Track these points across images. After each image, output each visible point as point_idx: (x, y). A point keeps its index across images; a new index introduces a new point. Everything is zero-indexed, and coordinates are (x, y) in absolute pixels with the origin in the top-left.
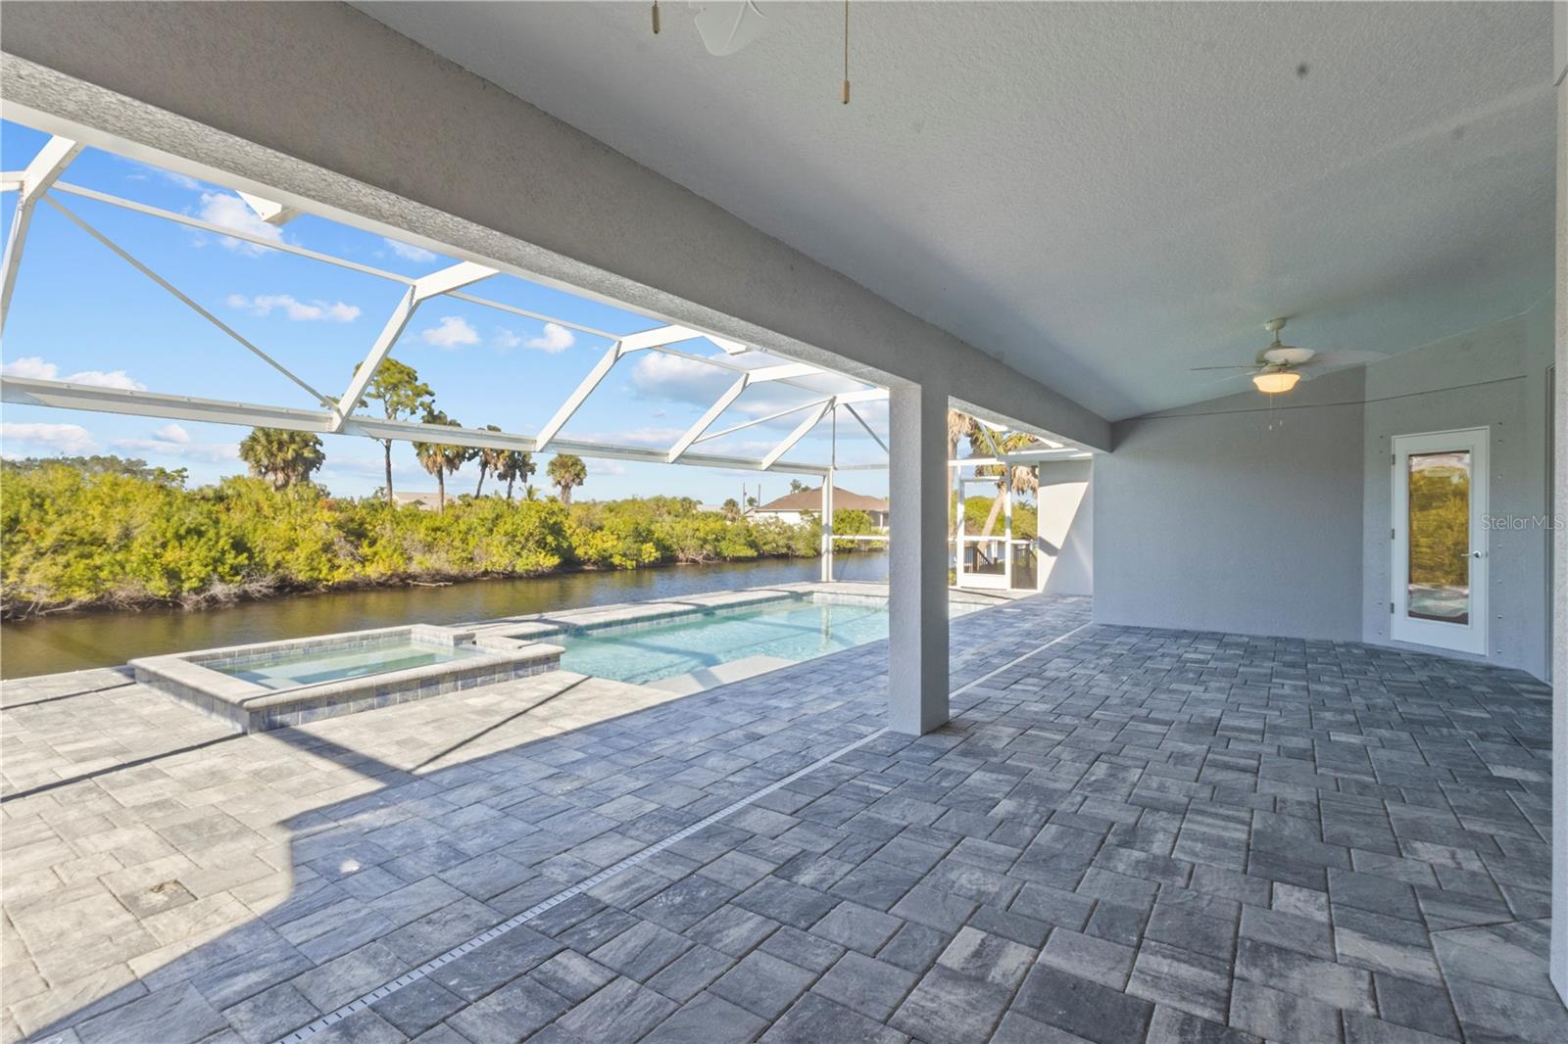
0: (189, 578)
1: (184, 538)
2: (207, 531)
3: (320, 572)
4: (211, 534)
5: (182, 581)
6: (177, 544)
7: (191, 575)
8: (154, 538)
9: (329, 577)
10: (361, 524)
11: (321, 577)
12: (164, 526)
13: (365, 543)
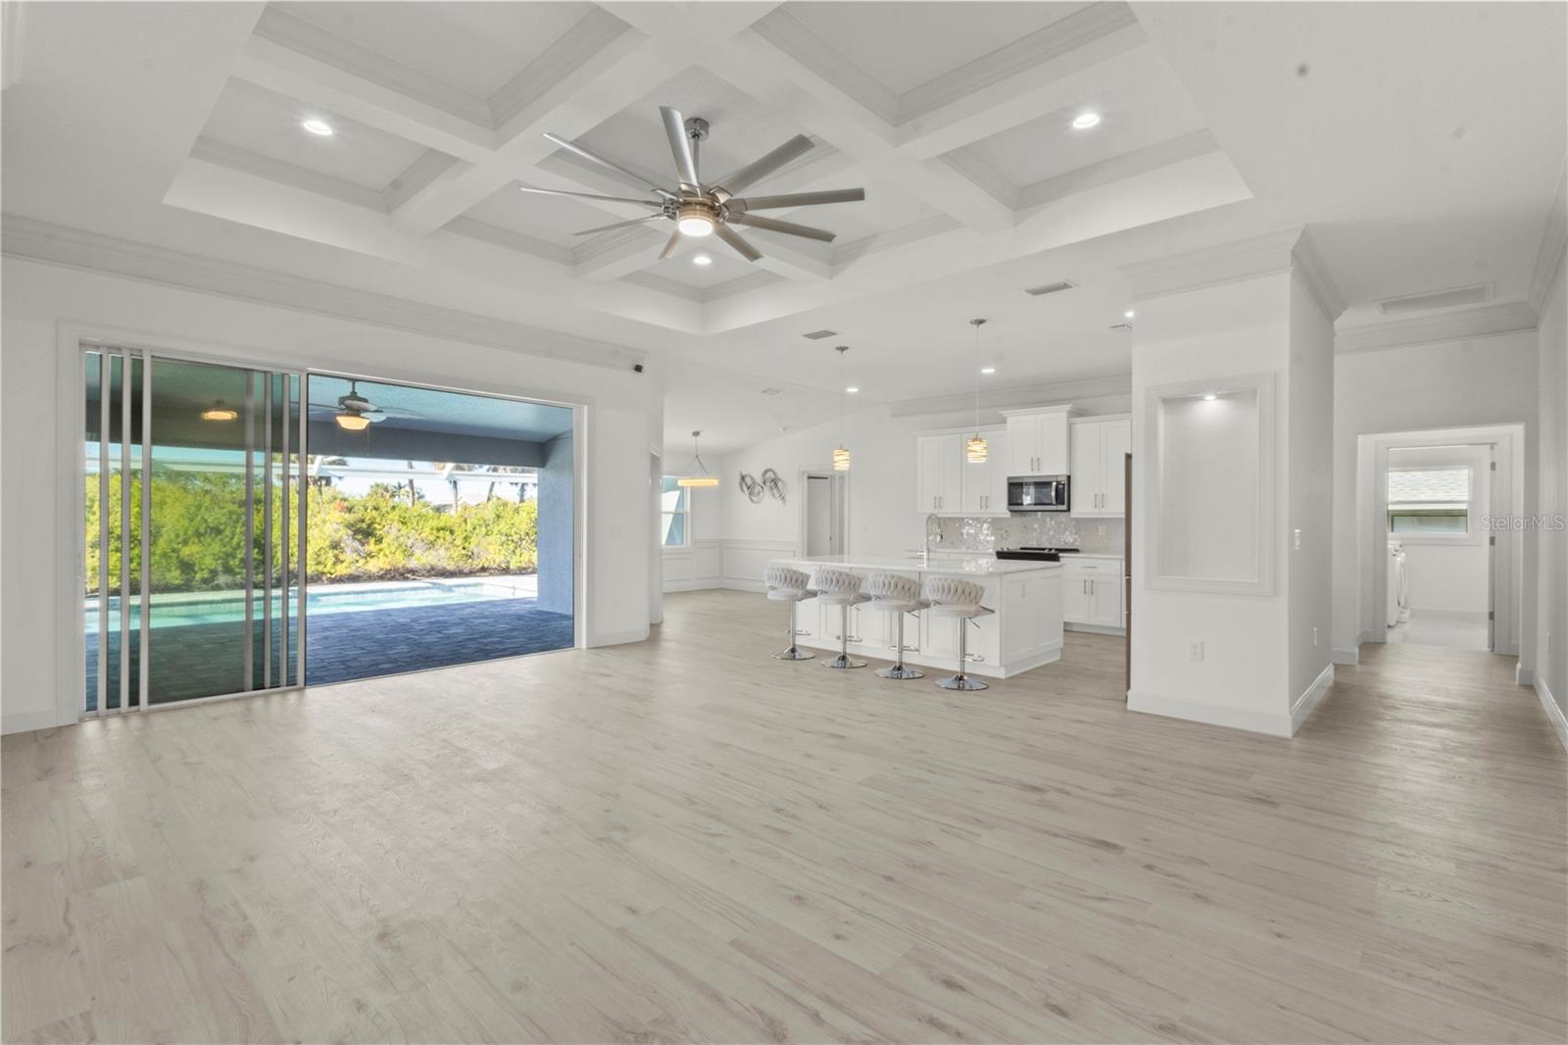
0: (202, 570)
1: (203, 535)
2: (225, 529)
3: (325, 566)
4: (228, 532)
5: (195, 572)
6: (196, 540)
7: (203, 567)
8: (178, 536)
9: (333, 571)
10: (369, 526)
11: (325, 570)
12: (187, 525)
13: (372, 540)
